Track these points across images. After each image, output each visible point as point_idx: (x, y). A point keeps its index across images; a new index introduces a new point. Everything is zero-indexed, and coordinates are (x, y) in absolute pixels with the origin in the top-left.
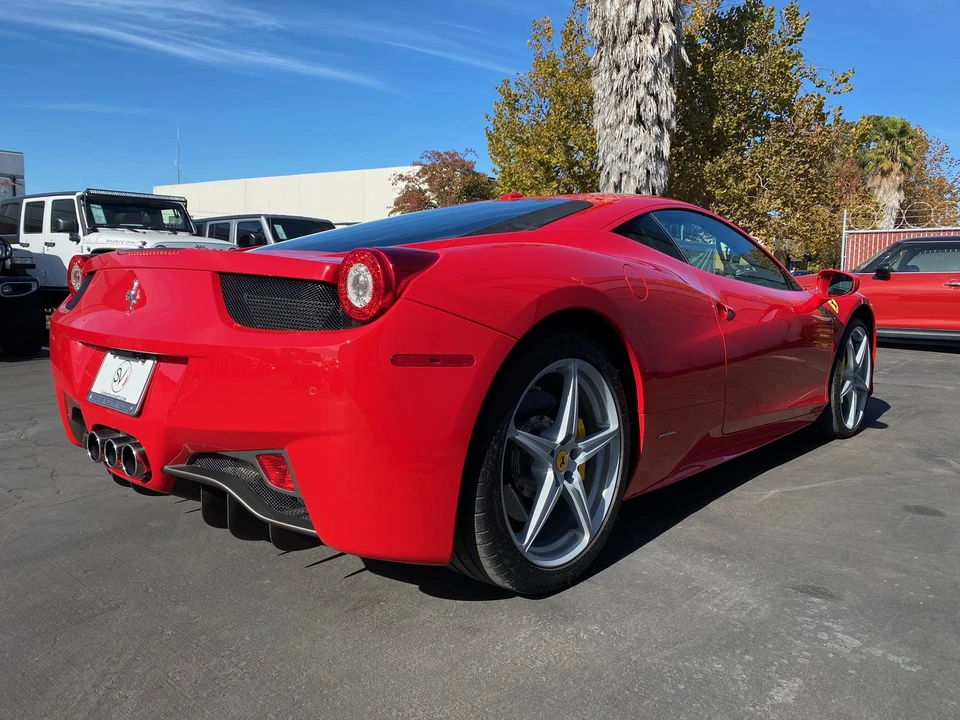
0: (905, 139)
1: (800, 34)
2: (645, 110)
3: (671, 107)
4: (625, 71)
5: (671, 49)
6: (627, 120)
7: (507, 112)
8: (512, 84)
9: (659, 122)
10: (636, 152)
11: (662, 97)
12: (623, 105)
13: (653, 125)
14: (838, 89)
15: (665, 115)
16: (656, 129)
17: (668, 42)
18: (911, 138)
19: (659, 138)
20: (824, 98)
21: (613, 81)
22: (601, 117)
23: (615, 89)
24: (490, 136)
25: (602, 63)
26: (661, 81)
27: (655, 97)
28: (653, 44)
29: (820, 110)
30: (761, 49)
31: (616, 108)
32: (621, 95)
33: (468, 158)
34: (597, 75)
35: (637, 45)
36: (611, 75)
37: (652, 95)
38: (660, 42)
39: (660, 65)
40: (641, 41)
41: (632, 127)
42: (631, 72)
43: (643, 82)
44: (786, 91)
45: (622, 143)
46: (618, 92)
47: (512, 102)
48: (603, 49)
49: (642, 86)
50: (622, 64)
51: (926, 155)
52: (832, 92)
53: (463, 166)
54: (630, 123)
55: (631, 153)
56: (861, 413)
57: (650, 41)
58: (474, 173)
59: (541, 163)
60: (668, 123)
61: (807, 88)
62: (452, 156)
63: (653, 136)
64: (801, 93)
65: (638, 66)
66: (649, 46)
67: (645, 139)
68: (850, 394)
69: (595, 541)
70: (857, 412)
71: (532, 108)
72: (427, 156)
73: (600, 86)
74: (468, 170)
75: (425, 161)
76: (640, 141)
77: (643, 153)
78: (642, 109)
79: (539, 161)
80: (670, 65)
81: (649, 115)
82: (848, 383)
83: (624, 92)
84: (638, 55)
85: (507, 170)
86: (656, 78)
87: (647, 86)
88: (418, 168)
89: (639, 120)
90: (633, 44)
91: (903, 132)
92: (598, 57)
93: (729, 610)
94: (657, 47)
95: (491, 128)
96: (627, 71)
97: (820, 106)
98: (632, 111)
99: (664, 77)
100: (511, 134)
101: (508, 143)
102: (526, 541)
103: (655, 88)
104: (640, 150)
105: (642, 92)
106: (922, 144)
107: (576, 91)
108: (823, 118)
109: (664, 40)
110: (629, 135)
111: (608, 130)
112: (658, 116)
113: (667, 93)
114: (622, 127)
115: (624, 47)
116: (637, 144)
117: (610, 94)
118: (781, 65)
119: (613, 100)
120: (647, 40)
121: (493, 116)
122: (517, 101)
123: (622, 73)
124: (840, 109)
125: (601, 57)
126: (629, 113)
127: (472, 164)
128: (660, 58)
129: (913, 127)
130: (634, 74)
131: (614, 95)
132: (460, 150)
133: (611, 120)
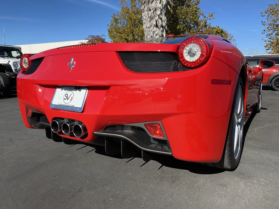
0: (222, 34)
1: (199, 2)
2: (158, 23)
3: (166, 22)
4: (152, 11)
5: (165, 5)
6: (153, 26)
7: (114, 24)
8: (116, 15)
9: (162, 26)
10: (156, 35)
11: (163, 19)
12: (152, 22)
13: (161, 27)
14: (210, 18)
15: (164, 24)
16: (162, 29)
17: (164, 3)
18: (224, 33)
19: (162, 31)
20: (207, 21)
21: (149, 14)
22: (145, 25)
23: (149, 16)
24: (109, 31)
25: (145, 8)
26: (163, 14)
27: (161, 19)
28: (160, 3)
29: (206, 24)
30: (189, 6)
31: (150, 22)
32: (151, 18)
33: (103, 37)
34: (144, 12)
35: (155, 3)
36: (148, 12)
37: (160, 18)
38: (162, 3)
39: (162, 9)
40: (156, 2)
41: (155, 28)
42: (154, 11)
43: (157, 14)
44: (196, 19)
45: (152, 33)
46: (150, 17)
47: (116, 20)
48: (145, 4)
49: (157, 16)
50: (151, 9)
51: (227, 38)
52: (208, 19)
53: (102, 40)
54: (154, 27)
55: (155, 35)
57: (159, 2)
58: (105, 42)
59: (126, 39)
60: (165, 27)
61: (201, 18)
62: (98, 37)
63: (161, 30)
64: (200, 19)
65: (156, 10)
66: (159, 4)
67: (158, 31)
71: (121, 23)
72: (90, 37)
73: (145, 16)
74: (103, 41)
75: (89, 38)
76: (157, 32)
77: (158, 36)
78: (157, 22)
79: (125, 39)
80: (165, 10)
81: (160, 24)
83: (152, 17)
84: (156, 7)
85: (115, 41)
86: (161, 13)
87: (159, 16)
88: (87, 41)
89: (157, 26)
90: (154, 3)
91: (222, 32)
92: (144, 7)
94: (161, 4)
95: (109, 29)
96: (153, 11)
97: (206, 23)
98: (155, 23)
99: (163, 13)
100: (116, 30)
101: (115, 33)
103: (161, 16)
104: (157, 35)
105: (157, 17)
106: (226, 35)
107: (135, 18)
108: (206, 26)
109: (163, 2)
110: (154, 30)
111: (148, 29)
112: (162, 25)
113: (164, 18)
114: (152, 28)
115: (152, 4)
116: (156, 33)
117: (148, 18)
118: (195, 11)
119: (149, 20)
120: (158, 2)
121: (110, 25)
122: (117, 20)
123: (151, 12)
124: (210, 24)
125: (145, 7)
126: (154, 24)
127: (105, 39)
128: (162, 7)
129: (224, 30)
130: (155, 12)
131: (149, 18)
132: (101, 35)
133: (148, 26)
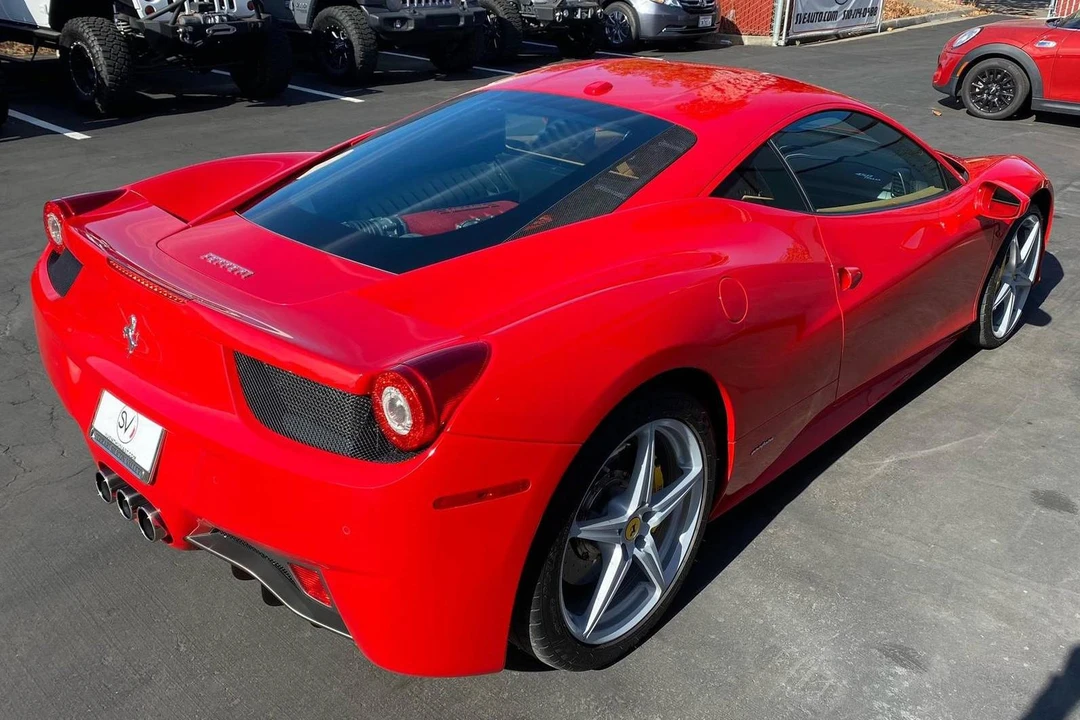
56: (1019, 311)
68: (1007, 298)
69: (666, 594)
70: (1014, 311)
82: (1006, 286)
93: (803, 689)
102: (587, 629)
